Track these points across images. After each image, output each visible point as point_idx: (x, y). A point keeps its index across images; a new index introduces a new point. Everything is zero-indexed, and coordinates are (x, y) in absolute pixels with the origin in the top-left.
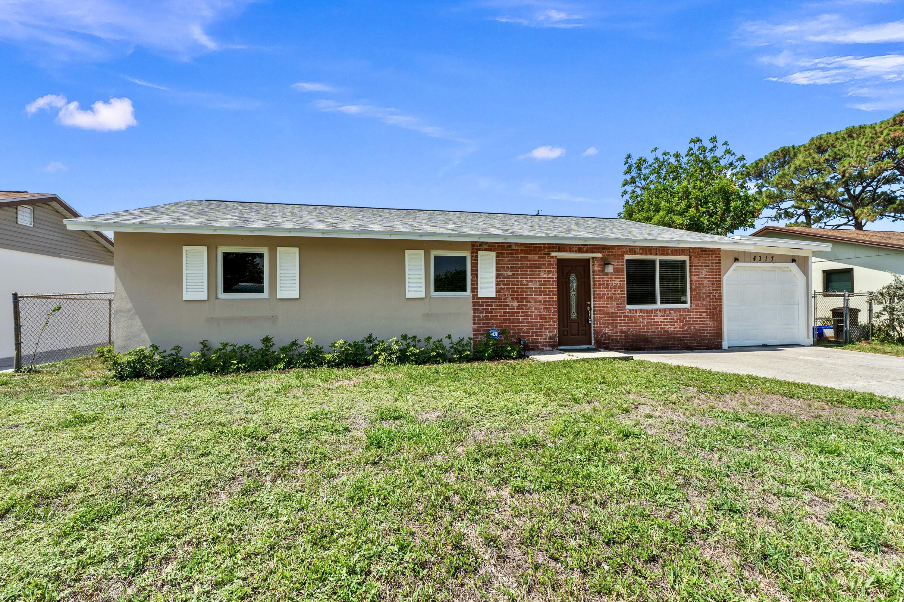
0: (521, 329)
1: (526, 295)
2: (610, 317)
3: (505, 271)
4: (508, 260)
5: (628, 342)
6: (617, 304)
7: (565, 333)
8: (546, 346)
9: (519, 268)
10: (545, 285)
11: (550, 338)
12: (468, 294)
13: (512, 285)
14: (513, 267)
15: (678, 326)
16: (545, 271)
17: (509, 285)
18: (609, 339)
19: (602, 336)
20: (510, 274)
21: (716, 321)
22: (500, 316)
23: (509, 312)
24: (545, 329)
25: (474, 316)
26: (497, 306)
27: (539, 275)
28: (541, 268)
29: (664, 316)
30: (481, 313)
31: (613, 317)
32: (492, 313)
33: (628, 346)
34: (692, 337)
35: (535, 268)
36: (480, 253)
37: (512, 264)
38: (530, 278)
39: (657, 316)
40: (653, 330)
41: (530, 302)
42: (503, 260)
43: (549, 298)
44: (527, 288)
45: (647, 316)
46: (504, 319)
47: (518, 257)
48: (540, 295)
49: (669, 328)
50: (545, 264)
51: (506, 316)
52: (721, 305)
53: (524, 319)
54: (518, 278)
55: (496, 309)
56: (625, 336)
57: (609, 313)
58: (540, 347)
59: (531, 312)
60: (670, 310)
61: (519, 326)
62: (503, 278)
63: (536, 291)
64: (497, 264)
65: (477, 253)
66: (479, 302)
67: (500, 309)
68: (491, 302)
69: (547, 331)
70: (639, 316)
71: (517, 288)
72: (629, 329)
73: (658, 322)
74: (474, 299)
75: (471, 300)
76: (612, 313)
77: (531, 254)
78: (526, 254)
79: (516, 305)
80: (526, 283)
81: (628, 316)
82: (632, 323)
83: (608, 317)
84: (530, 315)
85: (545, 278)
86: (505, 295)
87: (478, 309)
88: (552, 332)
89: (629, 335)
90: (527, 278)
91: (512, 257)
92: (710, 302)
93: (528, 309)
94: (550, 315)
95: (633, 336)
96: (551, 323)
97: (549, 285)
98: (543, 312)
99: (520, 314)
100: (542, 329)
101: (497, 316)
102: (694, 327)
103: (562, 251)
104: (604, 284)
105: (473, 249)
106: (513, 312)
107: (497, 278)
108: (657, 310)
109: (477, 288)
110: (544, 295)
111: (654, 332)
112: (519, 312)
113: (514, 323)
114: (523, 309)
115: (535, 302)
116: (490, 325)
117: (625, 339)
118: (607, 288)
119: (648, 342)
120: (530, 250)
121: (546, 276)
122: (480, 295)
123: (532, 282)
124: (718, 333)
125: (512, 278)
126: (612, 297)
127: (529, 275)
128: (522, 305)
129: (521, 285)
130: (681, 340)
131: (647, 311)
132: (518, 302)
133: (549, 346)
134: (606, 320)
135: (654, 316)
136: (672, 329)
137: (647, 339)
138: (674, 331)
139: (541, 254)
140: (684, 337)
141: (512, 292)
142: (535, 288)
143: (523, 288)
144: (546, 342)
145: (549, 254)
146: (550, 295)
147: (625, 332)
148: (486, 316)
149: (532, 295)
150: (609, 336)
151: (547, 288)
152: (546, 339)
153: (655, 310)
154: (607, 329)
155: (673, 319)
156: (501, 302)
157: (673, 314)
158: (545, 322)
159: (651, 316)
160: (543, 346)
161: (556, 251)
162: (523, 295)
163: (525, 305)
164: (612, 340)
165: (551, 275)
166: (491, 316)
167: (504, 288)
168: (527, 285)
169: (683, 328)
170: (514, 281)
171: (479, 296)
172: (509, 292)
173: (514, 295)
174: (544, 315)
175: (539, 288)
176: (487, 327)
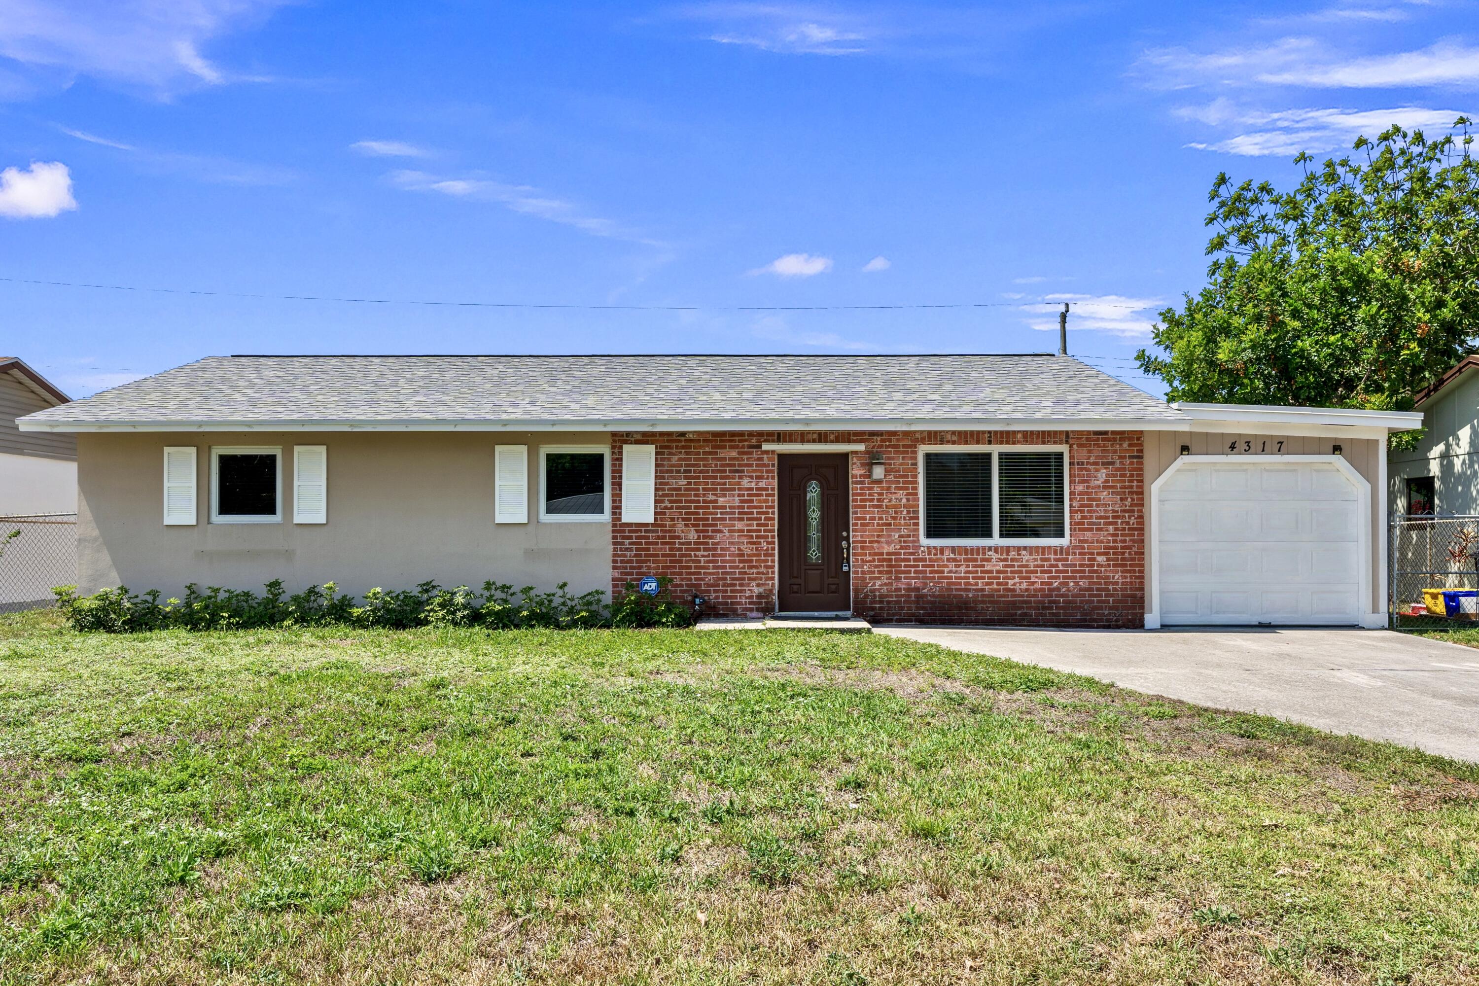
0: (702, 579)
1: (713, 519)
2: (884, 560)
3: (674, 478)
4: (680, 459)
5: (923, 608)
6: (900, 536)
7: (795, 587)
8: (751, 610)
9: (701, 472)
10: (752, 501)
11: (760, 596)
12: (606, 517)
13: (686, 501)
14: (690, 471)
15: (1038, 581)
16: (751, 477)
17: (681, 501)
18: (881, 602)
19: (866, 596)
20: (683, 482)
21: (1129, 571)
22: (663, 555)
23: (680, 549)
24: (749, 579)
25: (614, 555)
26: (658, 538)
27: (739, 483)
28: (743, 471)
29: (1006, 560)
30: (627, 549)
31: (890, 560)
32: (648, 549)
33: (924, 615)
34: (1070, 602)
35: (730, 471)
36: (626, 448)
37: (686, 465)
38: (722, 490)
39: (989, 560)
40: (980, 586)
41: (720, 531)
42: (669, 459)
43: (758, 525)
44: (714, 507)
45: (966, 560)
46: (671, 561)
47: (699, 453)
48: (742, 519)
49: (1018, 584)
50: (751, 465)
51: (675, 555)
52: (1142, 541)
53: (709, 562)
54: (698, 489)
55: (657, 543)
56: (916, 596)
57: (882, 554)
58: (739, 611)
59: (722, 549)
60: (1019, 549)
61: (700, 573)
62: (669, 489)
63: (734, 513)
64: (657, 465)
65: (621, 447)
66: (624, 531)
67: (662, 543)
68: (646, 531)
69: (754, 583)
70: (948, 560)
71: (696, 507)
72: (925, 584)
73: (991, 572)
74: (614, 525)
75: (610, 528)
76: (888, 554)
77: (725, 447)
78: (713, 447)
79: (693, 536)
80: (714, 498)
81: (924, 560)
82: (931, 572)
83: (879, 560)
84: (720, 555)
85: (751, 489)
86: (673, 519)
87: (623, 544)
88: (763, 584)
89: (926, 596)
90: (716, 489)
91: (687, 453)
92: (1113, 535)
93: (717, 543)
94: (759, 555)
95: (933, 596)
96: (763, 570)
97: (760, 501)
98: (747, 549)
99: (702, 553)
100: (744, 579)
101: (657, 555)
102: (1076, 584)
103: (785, 441)
104: (872, 500)
105: (614, 441)
106: (687, 549)
107: (656, 489)
108: (990, 549)
109: (620, 508)
110: (748, 519)
111: (983, 590)
112: (699, 550)
113: (690, 567)
114: (707, 543)
115: (730, 531)
116: (644, 570)
117: (917, 602)
118: (880, 506)
119: (967, 609)
120: (722, 441)
121: (753, 485)
122: (625, 519)
123: (725, 496)
124: (1133, 596)
125: (686, 490)
126: (890, 524)
127: (719, 484)
128: (704, 537)
129: (704, 501)
130: (1044, 608)
131: (966, 550)
132: (697, 531)
133: (758, 610)
134: (876, 566)
135: (983, 560)
136: (1024, 586)
137: (966, 603)
138: (1027, 590)
139: (743, 447)
140: (1050, 602)
141: (686, 513)
142: (730, 507)
143: (708, 508)
144: (750, 603)
145: (760, 447)
146: (760, 519)
147: (917, 589)
148: (635, 555)
149: (725, 519)
150: (881, 596)
151: (755, 507)
152: (751, 597)
153: (984, 548)
154: (878, 583)
155: (1027, 566)
156: (666, 531)
157: (1026, 558)
158: (750, 567)
159: (976, 560)
160: (746, 609)
161: (773, 441)
162: (708, 519)
163: (711, 537)
164: (889, 602)
165: (762, 484)
166: (646, 555)
167: (672, 508)
168: (716, 501)
169: (1051, 584)
170: (690, 495)
171: (623, 521)
172: (681, 513)
173: (690, 519)
174: (748, 555)
175: (739, 507)
176: (637, 574)
